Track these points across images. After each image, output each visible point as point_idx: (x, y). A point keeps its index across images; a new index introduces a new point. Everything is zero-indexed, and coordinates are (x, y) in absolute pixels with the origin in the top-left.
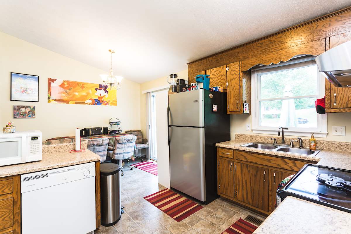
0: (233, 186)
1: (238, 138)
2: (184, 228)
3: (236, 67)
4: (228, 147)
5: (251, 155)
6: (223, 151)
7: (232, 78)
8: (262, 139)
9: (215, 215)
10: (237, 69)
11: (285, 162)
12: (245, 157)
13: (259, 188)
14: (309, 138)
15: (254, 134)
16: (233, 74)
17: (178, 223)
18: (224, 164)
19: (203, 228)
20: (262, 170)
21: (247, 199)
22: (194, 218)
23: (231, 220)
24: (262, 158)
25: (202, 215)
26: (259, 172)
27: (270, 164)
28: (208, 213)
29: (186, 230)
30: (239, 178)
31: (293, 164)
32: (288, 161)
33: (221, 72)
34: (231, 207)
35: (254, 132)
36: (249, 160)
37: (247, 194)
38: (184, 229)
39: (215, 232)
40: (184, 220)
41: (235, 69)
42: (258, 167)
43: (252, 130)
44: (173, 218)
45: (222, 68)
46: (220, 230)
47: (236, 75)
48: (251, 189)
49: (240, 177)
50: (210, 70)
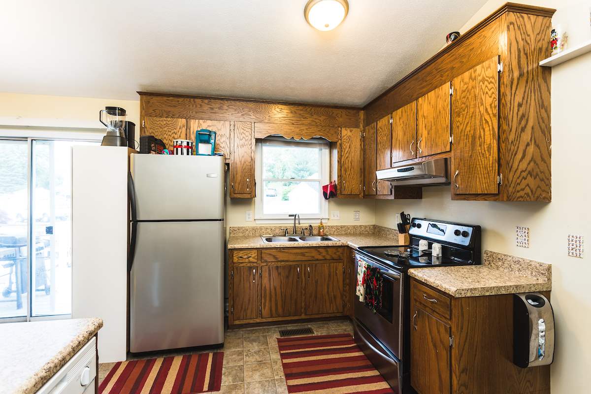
0: (256, 301)
1: (234, 234)
2: (236, 390)
3: (247, 130)
4: (250, 247)
5: (283, 252)
6: (241, 254)
7: (239, 144)
8: (268, 230)
9: (249, 351)
10: (247, 132)
11: (319, 251)
12: (274, 257)
13: (292, 291)
14: (318, 225)
15: (257, 226)
16: (242, 138)
17: (220, 392)
18: (242, 274)
19: (258, 374)
20: (295, 267)
21: (276, 311)
22: (232, 371)
23: (271, 345)
24: (296, 253)
25: (235, 361)
26: (292, 270)
27: (304, 258)
28: (238, 355)
29: (243, 390)
30: (265, 287)
31: (326, 253)
32: (321, 250)
33: (221, 129)
34: (254, 333)
35: (257, 222)
36: (279, 259)
37: (276, 305)
38: (239, 391)
39: (275, 368)
40: (222, 383)
41: (245, 132)
42: (290, 266)
43: (255, 220)
44: (205, 392)
45: (223, 124)
46: (276, 362)
47: (246, 140)
48: (282, 295)
49: (267, 286)
50: (199, 121)
